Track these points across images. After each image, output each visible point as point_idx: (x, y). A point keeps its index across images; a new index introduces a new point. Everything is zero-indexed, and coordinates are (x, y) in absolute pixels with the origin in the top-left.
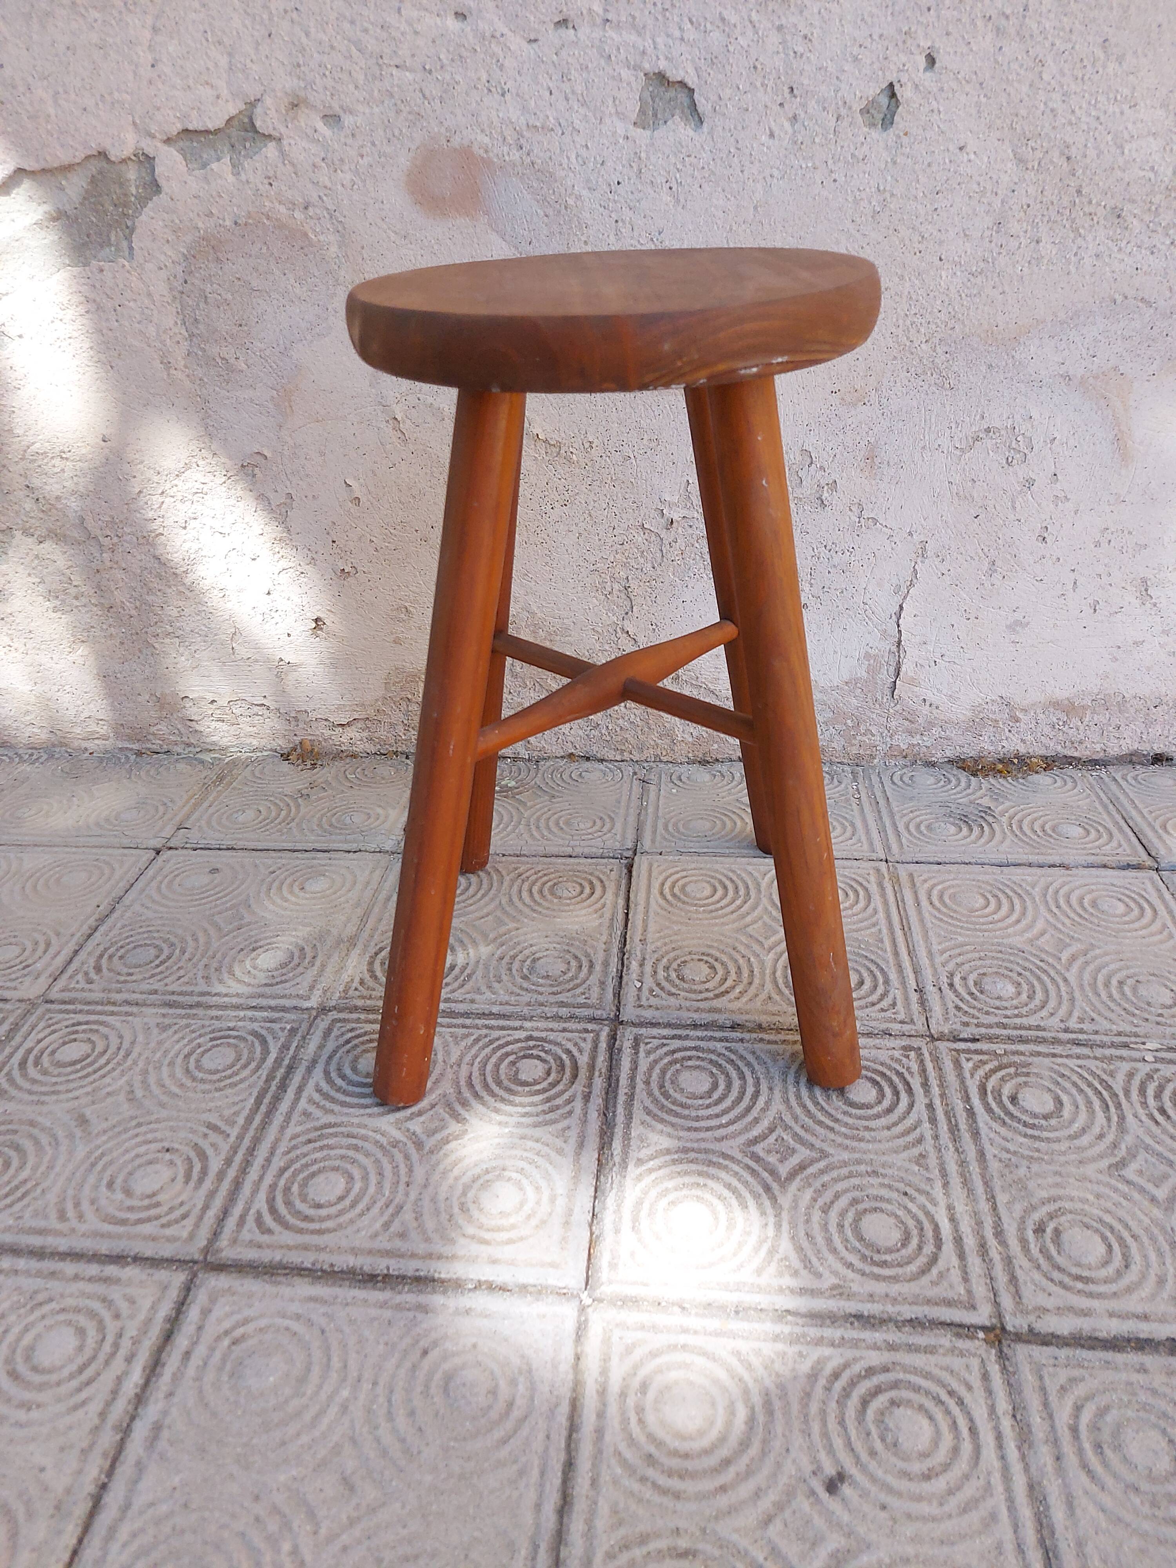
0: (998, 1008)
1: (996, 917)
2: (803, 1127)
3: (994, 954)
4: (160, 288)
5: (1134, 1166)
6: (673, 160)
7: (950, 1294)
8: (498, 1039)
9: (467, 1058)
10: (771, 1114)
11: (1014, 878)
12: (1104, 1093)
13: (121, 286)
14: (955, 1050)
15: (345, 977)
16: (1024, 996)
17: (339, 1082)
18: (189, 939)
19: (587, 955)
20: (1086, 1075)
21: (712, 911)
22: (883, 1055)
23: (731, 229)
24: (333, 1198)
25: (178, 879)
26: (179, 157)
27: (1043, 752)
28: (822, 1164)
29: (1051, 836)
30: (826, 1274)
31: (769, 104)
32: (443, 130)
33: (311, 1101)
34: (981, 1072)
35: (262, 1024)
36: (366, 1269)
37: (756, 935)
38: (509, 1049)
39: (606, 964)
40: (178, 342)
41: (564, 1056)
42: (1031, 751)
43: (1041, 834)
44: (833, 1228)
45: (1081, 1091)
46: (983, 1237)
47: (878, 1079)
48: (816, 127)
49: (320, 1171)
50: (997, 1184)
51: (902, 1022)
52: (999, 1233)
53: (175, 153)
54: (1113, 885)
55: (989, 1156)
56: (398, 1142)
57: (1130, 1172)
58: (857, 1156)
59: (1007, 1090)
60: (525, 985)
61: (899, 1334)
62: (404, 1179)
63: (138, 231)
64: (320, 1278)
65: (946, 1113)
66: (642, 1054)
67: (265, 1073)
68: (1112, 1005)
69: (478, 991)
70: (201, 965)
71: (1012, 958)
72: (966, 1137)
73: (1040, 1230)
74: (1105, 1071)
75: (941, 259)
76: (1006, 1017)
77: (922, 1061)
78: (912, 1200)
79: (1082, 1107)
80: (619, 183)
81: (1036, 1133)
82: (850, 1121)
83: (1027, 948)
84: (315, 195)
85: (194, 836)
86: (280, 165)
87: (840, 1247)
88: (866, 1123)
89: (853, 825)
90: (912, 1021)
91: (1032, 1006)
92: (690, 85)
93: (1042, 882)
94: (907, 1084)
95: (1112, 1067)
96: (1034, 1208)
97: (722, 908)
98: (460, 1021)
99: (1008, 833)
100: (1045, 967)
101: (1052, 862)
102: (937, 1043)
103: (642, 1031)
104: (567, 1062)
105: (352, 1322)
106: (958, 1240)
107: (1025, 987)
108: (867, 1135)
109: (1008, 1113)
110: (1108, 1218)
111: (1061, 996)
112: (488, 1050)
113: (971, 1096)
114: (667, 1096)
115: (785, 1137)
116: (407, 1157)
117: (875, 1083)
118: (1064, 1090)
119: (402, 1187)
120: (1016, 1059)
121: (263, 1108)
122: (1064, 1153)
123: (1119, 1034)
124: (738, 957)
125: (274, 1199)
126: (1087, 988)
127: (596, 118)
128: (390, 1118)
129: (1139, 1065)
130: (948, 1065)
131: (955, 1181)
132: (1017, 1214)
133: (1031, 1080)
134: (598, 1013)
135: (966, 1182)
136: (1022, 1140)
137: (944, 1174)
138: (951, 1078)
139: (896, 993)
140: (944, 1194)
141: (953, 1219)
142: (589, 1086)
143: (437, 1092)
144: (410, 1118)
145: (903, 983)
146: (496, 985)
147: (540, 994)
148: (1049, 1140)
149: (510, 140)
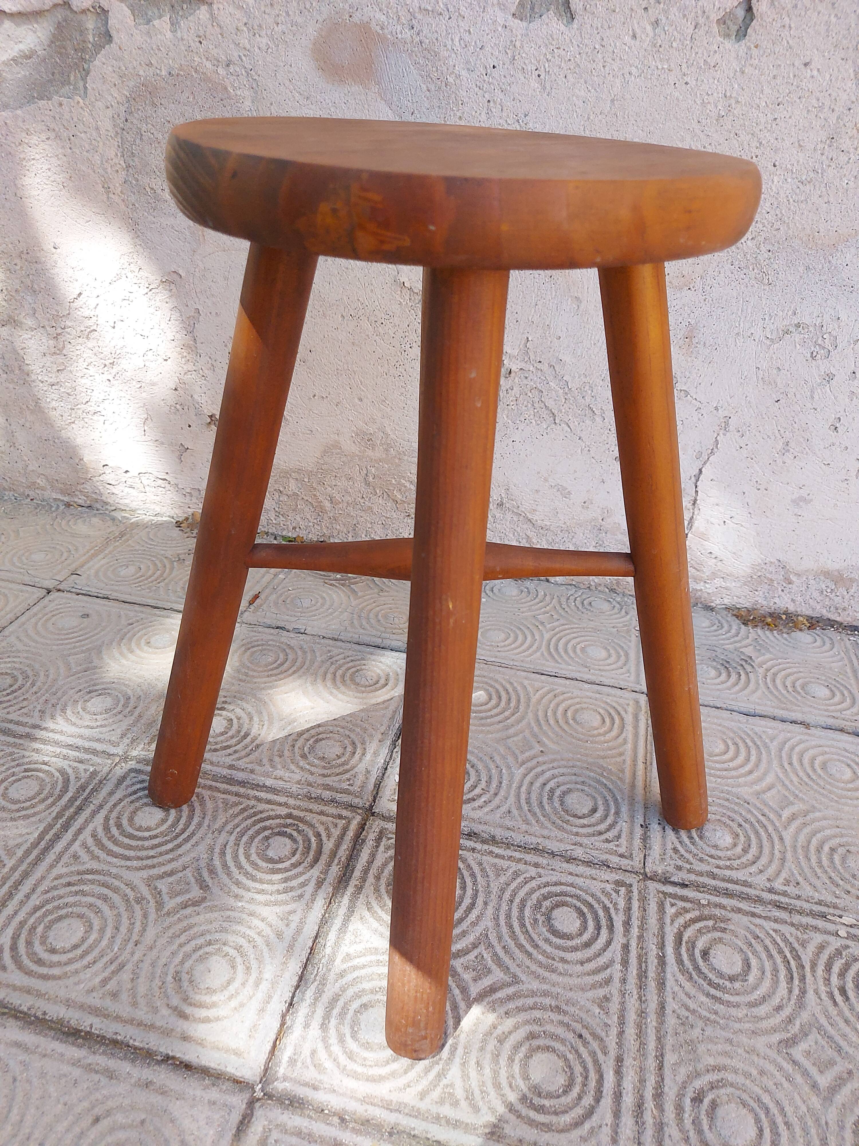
0: (712, 856)
1: (731, 765)
2: (504, 948)
3: (721, 802)
4: (106, 125)
5: (803, 1046)
6: (544, 50)
8: (261, 812)
9: (229, 827)
10: (479, 930)
11: (757, 729)
12: (793, 963)
13: (75, 119)
14: (663, 893)
16: (739, 849)
17: (114, 831)
18: (42, 674)
20: (779, 940)
21: (482, 718)
22: (596, 887)
23: (588, 118)
24: (68, 946)
25: (54, 618)
26: (128, 12)
27: (809, 613)
28: (511, 990)
29: (799, 693)
30: (484, 1109)
31: (635, 7)
32: (347, 7)
33: (84, 845)
34: (681, 920)
35: (71, 763)
36: (73, 1023)
37: (514, 748)
38: (268, 823)
40: (117, 171)
41: (313, 839)
42: (798, 610)
43: (790, 689)
44: (503, 1061)
45: (770, 956)
46: (642, 1096)
47: (585, 910)
48: (675, 33)
49: (67, 916)
50: (669, 1041)
51: (621, 856)
52: (659, 1095)
53: (126, 8)
54: (846, 750)
55: (668, 1011)
56: (143, 899)
57: (798, 1052)
58: (545, 987)
59: (700, 944)
60: (302, 763)
62: (135, 937)
63: (92, 73)
64: (31, 1023)
65: (639, 957)
66: (382, 848)
67: (56, 811)
68: (818, 871)
69: (260, 763)
70: (41, 701)
71: (736, 808)
72: (652, 985)
73: (697, 1100)
74: (797, 939)
75: (775, 166)
76: (718, 867)
77: (630, 899)
78: (586, 1043)
79: (768, 974)
80: (494, 67)
81: (718, 994)
82: (549, 949)
83: (753, 800)
84: (236, 54)
85: (81, 583)
86: (210, 26)
87: (504, 1083)
88: (562, 954)
89: (627, 655)
90: (631, 857)
91: (744, 860)
93: (781, 737)
94: (610, 919)
95: (805, 937)
96: (698, 1075)
97: (492, 716)
98: (234, 789)
99: (762, 685)
100: (765, 822)
101: (794, 719)
102: (649, 883)
103: (389, 826)
104: (314, 845)
105: (43, 1075)
106: (618, 1096)
107: (742, 838)
108: (560, 966)
109: (697, 968)
110: (766, 1099)
111: (773, 854)
113: (667, 943)
115: (485, 955)
116: (145, 916)
117: (581, 914)
118: (755, 953)
119: (131, 945)
120: (717, 912)
121: (43, 844)
122: (740, 1020)
124: (492, 766)
125: (19, 936)
126: (800, 851)
127: (480, 7)
128: (145, 874)
129: (831, 939)
130: (653, 907)
131: (631, 1031)
132: (680, 1078)
133: (727, 936)
134: (356, 801)
135: (640, 1034)
136: (703, 999)
137: (622, 1022)
138: (653, 921)
139: (623, 825)
140: (617, 1043)
141: (618, 1072)
142: (325, 872)
143: (192, 855)
144: (161, 877)
145: (632, 817)
146: (277, 759)
147: (312, 774)
148: (728, 1004)
149: (403, 20)
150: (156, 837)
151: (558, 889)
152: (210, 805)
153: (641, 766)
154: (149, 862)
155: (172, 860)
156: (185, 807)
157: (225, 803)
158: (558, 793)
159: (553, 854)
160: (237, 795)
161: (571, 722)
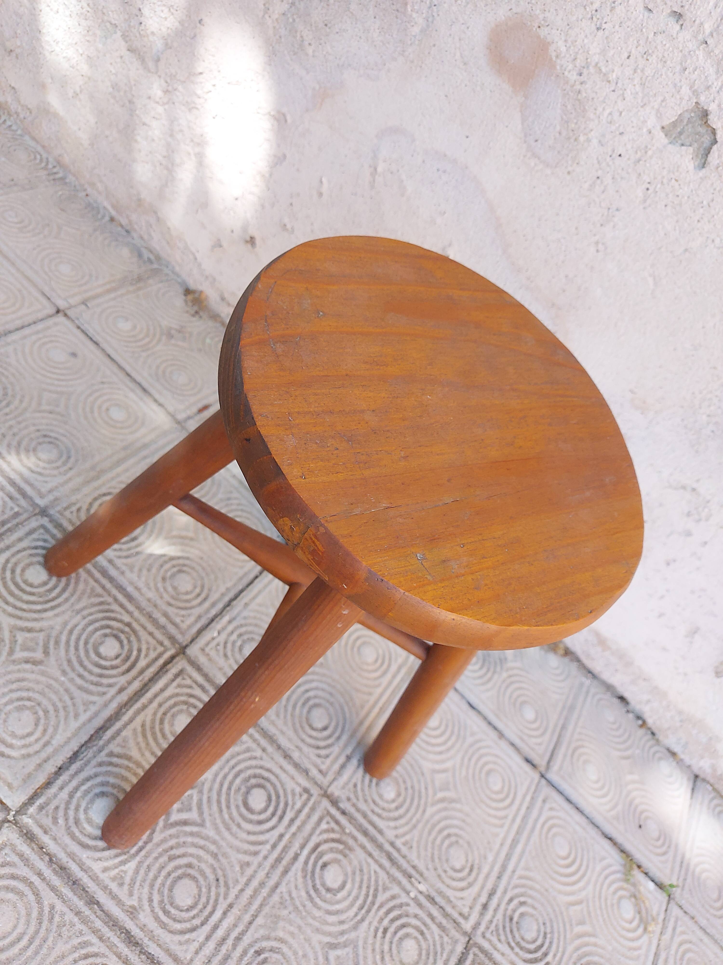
0: (374, 802)
1: (433, 741)
2: (209, 798)
3: (409, 767)
5: (339, 952)
6: (665, 173)
7: (181, 955)
8: (112, 612)
9: (85, 612)
11: (468, 721)
12: (370, 898)
14: (328, 811)
15: (73, 499)
16: (393, 805)
17: (8, 574)
18: (18, 398)
19: (210, 590)
20: (373, 879)
22: (290, 785)
25: (50, 345)
29: (515, 707)
30: (135, 897)
32: (541, 17)
34: (325, 836)
38: (112, 623)
39: (213, 605)
41: (135, 653)
43: (512, 701)
44: (164, 873)
45: (360, 887)
46: (229, 935)
47: (273, 798)
50: (266, 910)
51: (321, 771)
52: (238, 939)
54: (510, 768)
55: (278, 891)
57: (333, 954)
58: (217, 838)
59: (325, 858)
60: (160, 585)
61: (136, 958)
65: (285, 847)
66: (175, 684)
68: (430, 845)
69: (131, 568)
71: (413, 775)
72: (280, 869)
73: (258, 953)
74: (384, 884)
76: (373, 811)
77: (305, 804)
78: (217, 886)
79: (351, 898)
80: (620, 155)
81: (314, 895)
82: (235, 814)
83: (427, 774)
85: (86, 316)
87: (157, 886)
88: (241, 821)
90: (325, 775)
91: (391, 814)
92: (718, 137)
93: (479, 736)
94: (284, 813)
96: (268, 938)
98: (104, 581)
99: (497, 687)
100: (423, 793)
101: (497, 726)
102: (324, 799)
103: (190, 669)
104: (133, 658)
106: (215, 928)
107: (401, 799)
108: (234, 829)
109: (313, 872)
111: (411, 820)
112: (101, 615)
113: (307, 847)
114: (162, 722)
117: (269, 799)
118: (353, 880)
120: (351, 842)
122: (314, 918)
123: (414, 867)
126: (429, 826)
127: (642, 101)
128: (13, 621)
129: (403, 895)
130: (315, 818)
131: (249, 892)
132: (257, 936)
133: (344, 861)
134: (179, 637)
135: (253, 897)
136: (303, 894)
137: (247, 884)
138: (308, 827)
139: (336, 750)
140: (236, 895)
141: (225, 913)
142: (130, 683)
143: (51, 623)
144: (22, 629)
145: (346, 746)
146: (145, 572)
147: (162, 597)
148: (315, 905)
149: (578, 63)
150: (32, 594)
151: (266, 774)
152: (81, 586)
153: (376, 710)
154: (19, 613)
155: (36, 620)
156: (64, 580)
157: (93, 590)
158: (311, 703)
159: (279, 747)
160: (103, 587)
161: (355, 649)
